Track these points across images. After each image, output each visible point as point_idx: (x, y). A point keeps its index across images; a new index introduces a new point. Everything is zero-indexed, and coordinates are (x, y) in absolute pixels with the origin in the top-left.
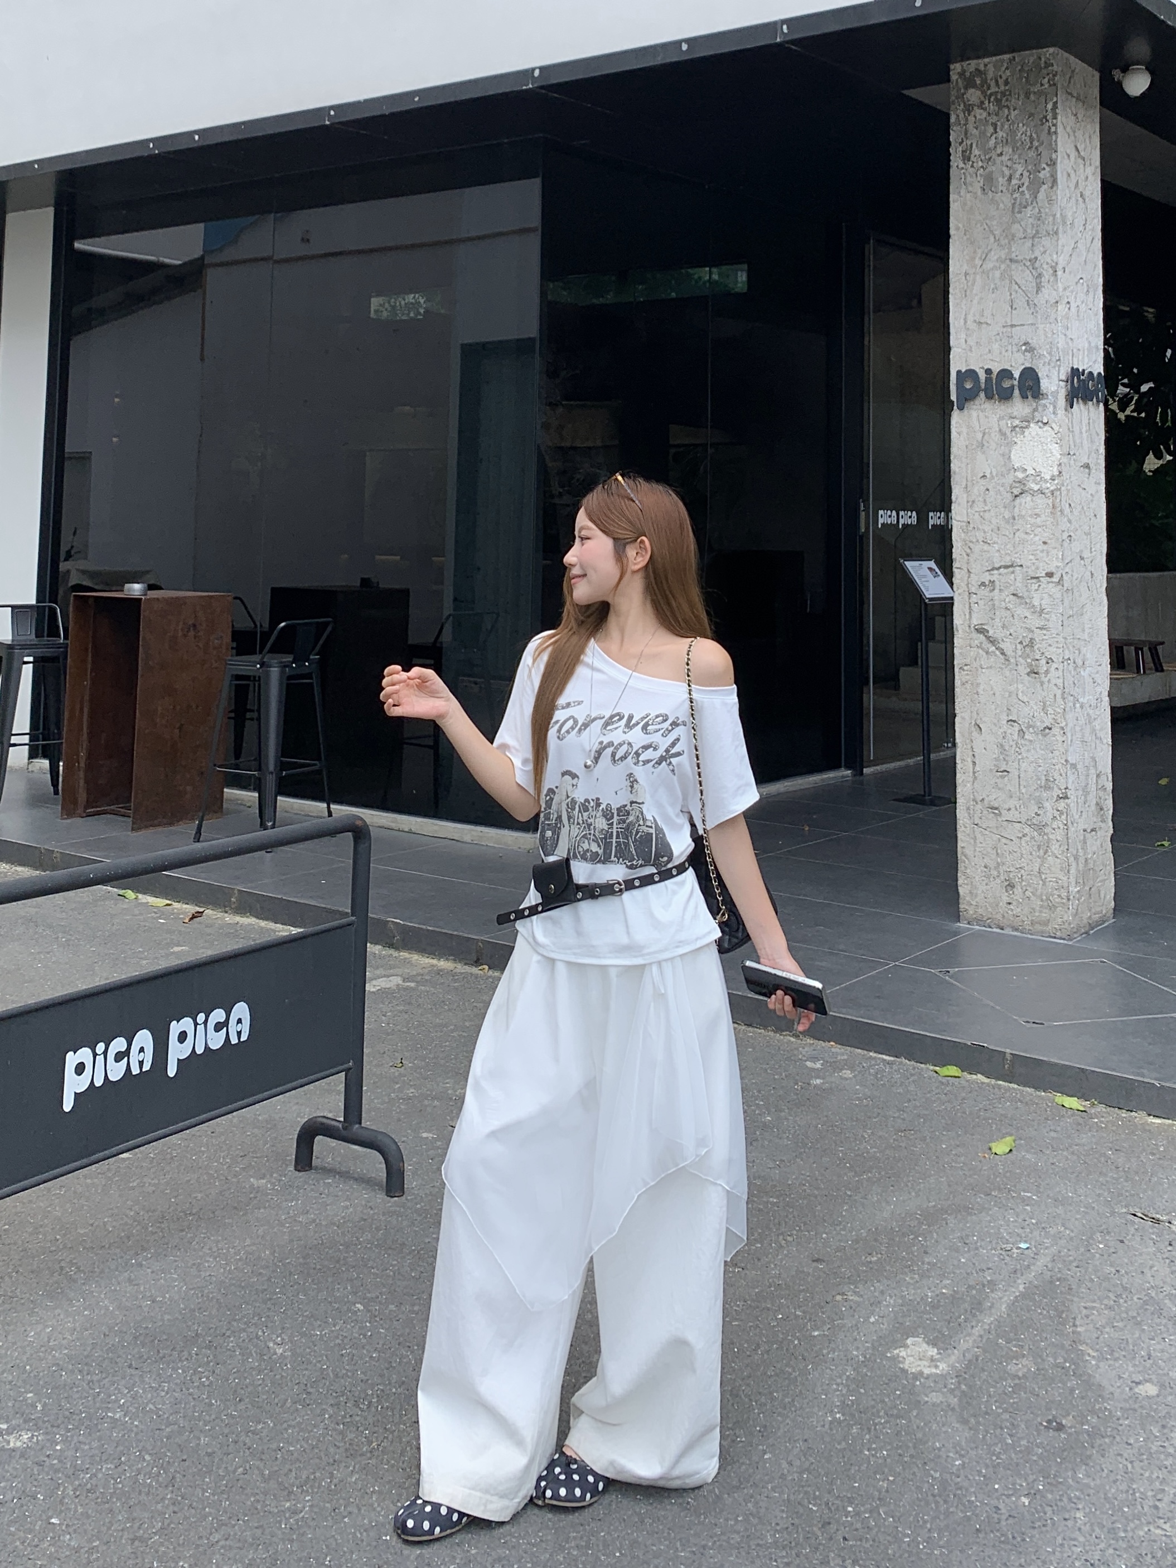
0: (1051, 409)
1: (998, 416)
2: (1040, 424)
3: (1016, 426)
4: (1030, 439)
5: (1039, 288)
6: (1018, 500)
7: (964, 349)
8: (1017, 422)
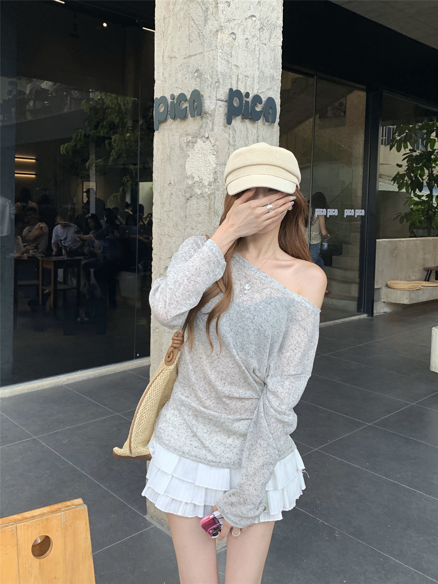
0: (210, 125)
1: (179, 133)
2: (204, 138)
3: (189, 142)
4: (197, 151)
5: (206, 20)
6: (188, 204)
7: (162, 81)
8: (190, 138)
